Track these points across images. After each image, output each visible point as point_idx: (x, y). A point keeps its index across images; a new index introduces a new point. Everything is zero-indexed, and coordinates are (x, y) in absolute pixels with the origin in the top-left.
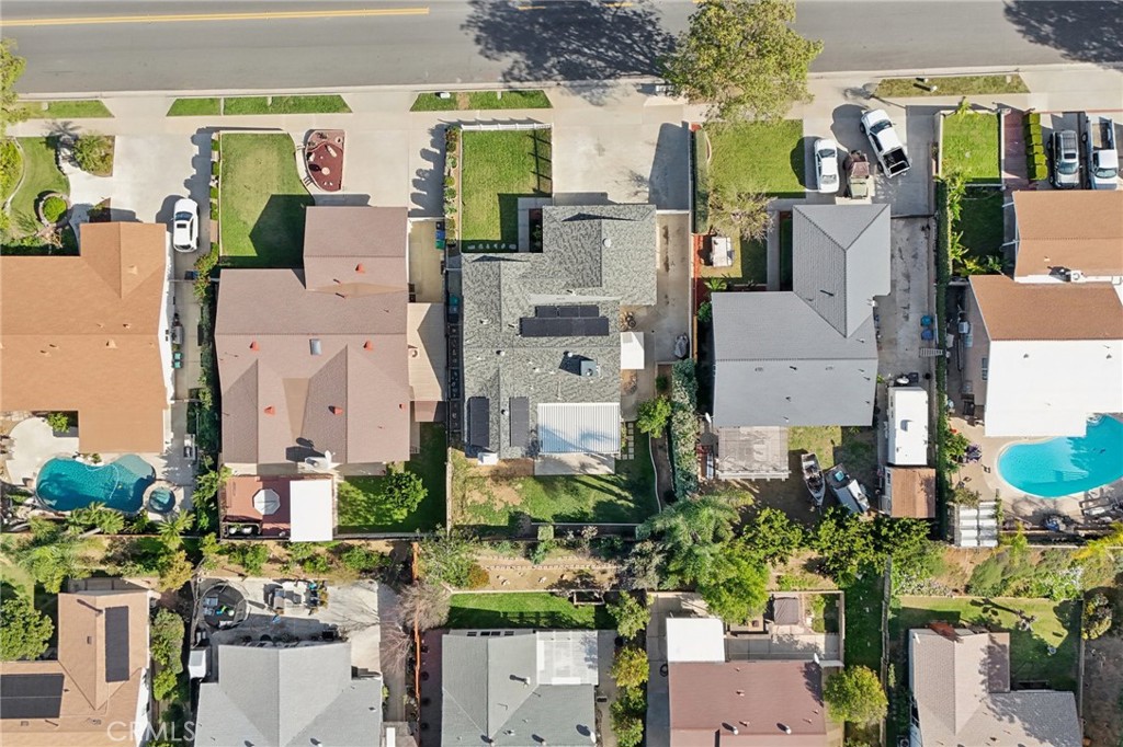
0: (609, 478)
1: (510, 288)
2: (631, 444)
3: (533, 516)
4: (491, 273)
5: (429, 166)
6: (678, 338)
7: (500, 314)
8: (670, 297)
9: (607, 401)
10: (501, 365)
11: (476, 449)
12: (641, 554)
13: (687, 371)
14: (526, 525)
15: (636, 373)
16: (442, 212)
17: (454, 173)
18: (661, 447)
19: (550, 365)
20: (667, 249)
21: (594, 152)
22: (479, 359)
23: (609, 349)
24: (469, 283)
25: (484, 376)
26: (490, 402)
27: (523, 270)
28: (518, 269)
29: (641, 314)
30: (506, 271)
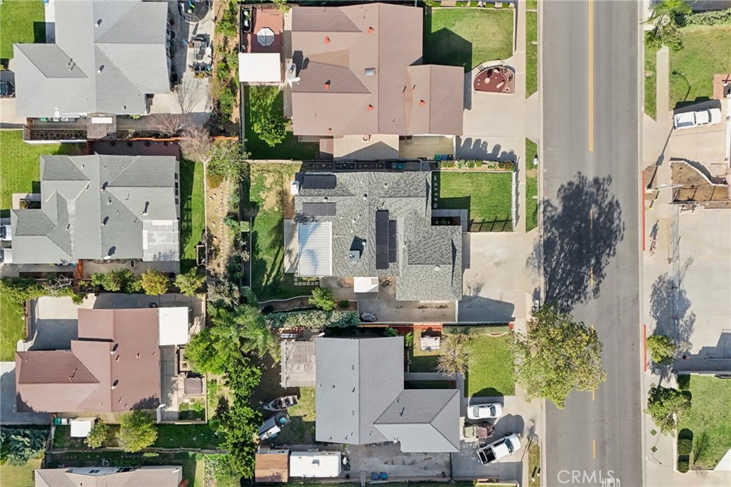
0: (282, 269)
1: (408, 204)
2: (304, 284)
3: (256, 218)
4: (419, 191)
5: (490, 151)
6: (374, 315)
7: (391, 197)
8: (401, 310)
9: (333, 267)
10: (357, 197)
11: (301, 180)
12: (231, 290)
13: (352, 321)
14: (250, 213)
15: (351, 287)
16: (459, 158)
17: (484, 167)
18: (302, 303)
19: (357, 230)
20: (433, 307)
21: (496, 260)
22: (361, 183)
23: (367, 269)
24: (412, 176)
25: (350, 186)
26: (333, 190)
27: (420, 213)
28: (420, 209)
29: (390, 291)
30: (419, 201)
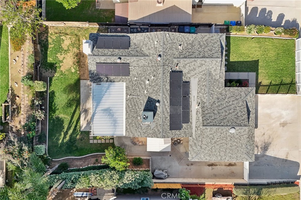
0: (78, 127)
1: (202, 65)
2: (99, 142)
3: (54, 79)
4: (213, 52)
6: (166, 172)
7: (185, 57)
8: (192, 167)
9: (126, 127)
10: (151, 58)
14: (47, 74)
15: (145, 145)
16: (248, 24)
17: (270, 34)
18: (97, 160)
19: (151, 91)
20: (222, 165)
21: (282, 121)
22: (156, 43)
23: (161, 130)
24: (206, 38)
25: (144, 46)
26: (126, 50)
27: (214, 74)
28: (215, 70)
29: (182, 149)
30: (214, 62)
